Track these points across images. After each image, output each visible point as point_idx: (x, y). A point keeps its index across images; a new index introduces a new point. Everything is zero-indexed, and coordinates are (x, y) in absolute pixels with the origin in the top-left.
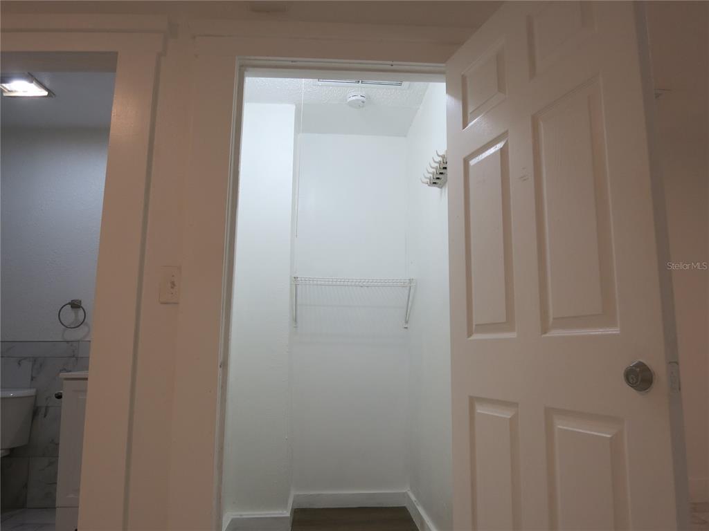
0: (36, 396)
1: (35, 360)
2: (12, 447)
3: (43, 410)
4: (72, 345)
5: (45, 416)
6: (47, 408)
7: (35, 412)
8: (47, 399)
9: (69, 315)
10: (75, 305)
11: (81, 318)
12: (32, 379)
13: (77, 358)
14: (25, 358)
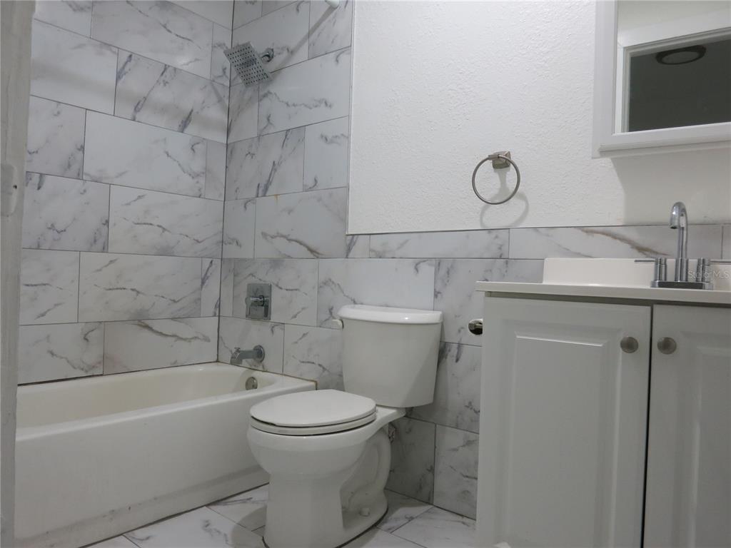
0: (442, 324)
1: (439, 263)
2: (409, 406)
3: (453, 351)
4: (497, 237)
5: (457, 360)
6: (460, 345)
7: (442, 352)
8: (459, 331)
9: (490, 181)
10: (501, 162)
11: (511, 185)
12: (436, 294)
13: (507, 261)
14: (424, 260)
